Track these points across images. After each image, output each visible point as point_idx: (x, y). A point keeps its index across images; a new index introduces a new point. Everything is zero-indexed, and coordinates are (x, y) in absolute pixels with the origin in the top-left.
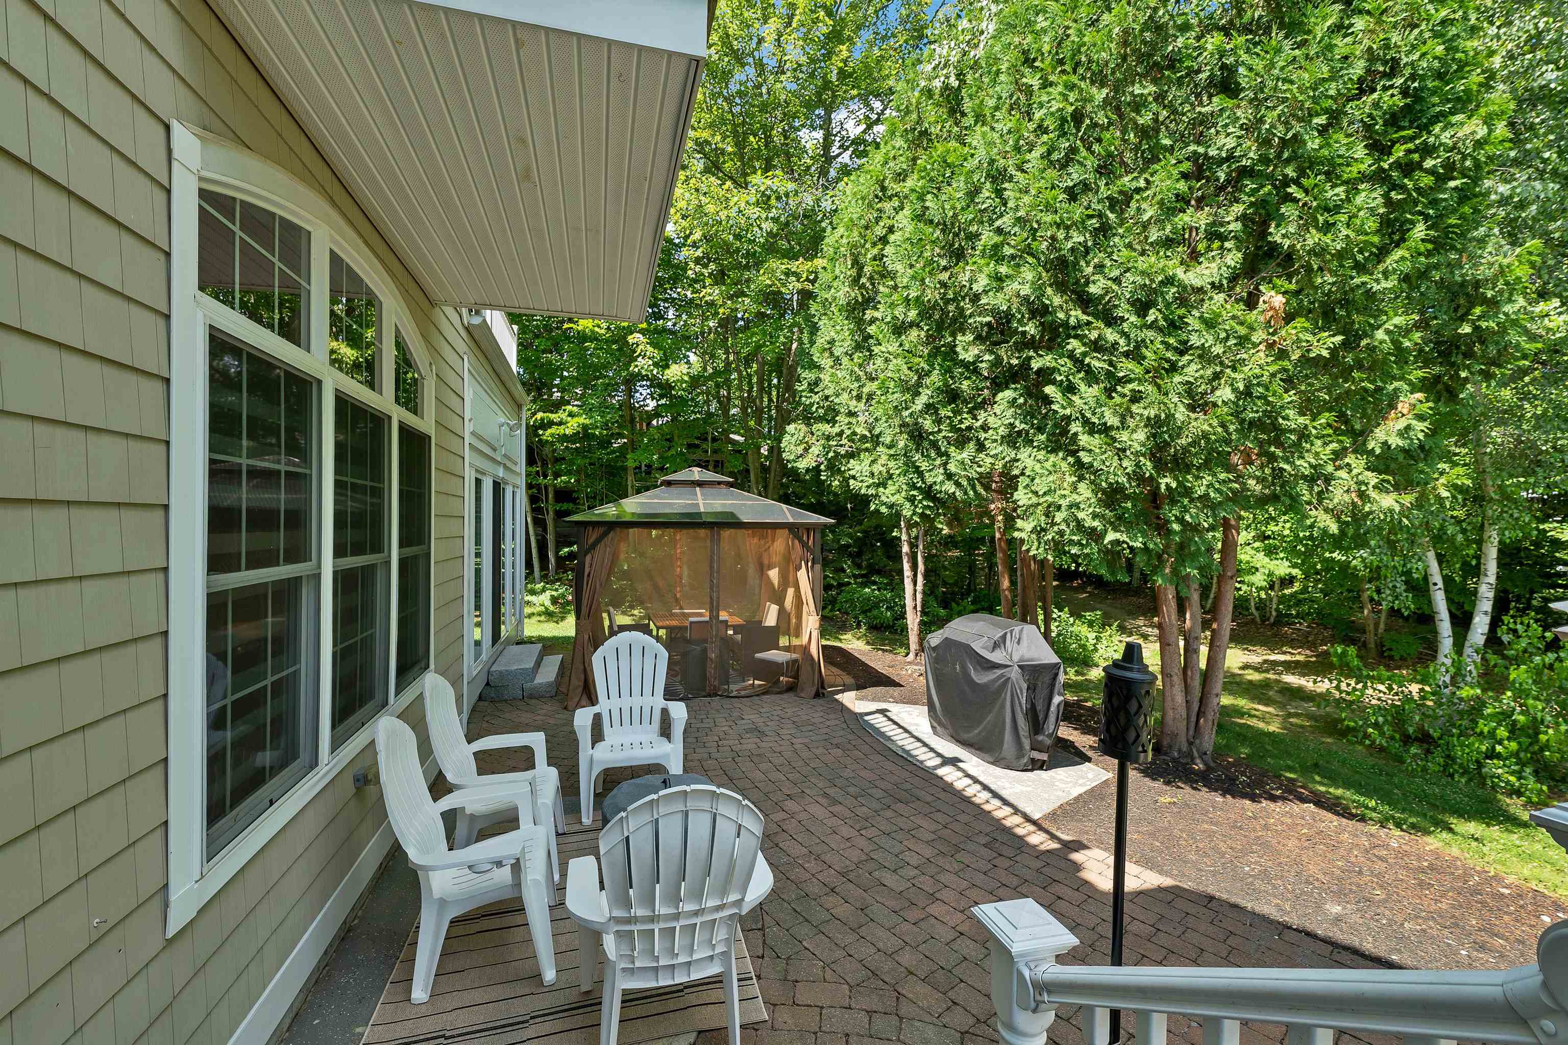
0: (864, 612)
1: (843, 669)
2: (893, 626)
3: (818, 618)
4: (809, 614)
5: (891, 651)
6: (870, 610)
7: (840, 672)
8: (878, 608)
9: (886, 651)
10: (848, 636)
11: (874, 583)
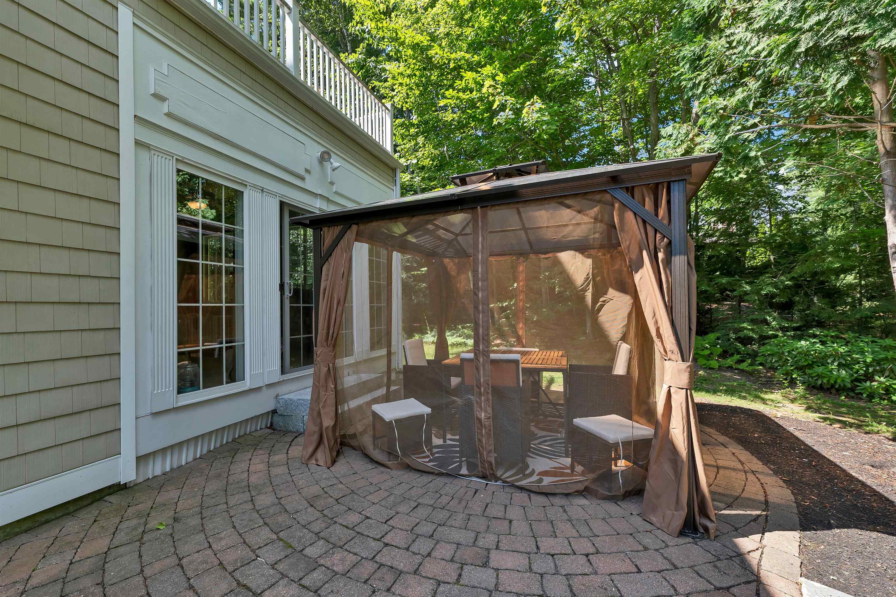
0: (801, 369)
1: (765, 459)
2: (852, 390)
3: (684, 365)
4: (665, 357)
5: (859, 427)
6: (810, 366)
7: (756, 465)
8: (824, 364)
9: (851, 425)
10: (776, 396)
11: (815, 336)
